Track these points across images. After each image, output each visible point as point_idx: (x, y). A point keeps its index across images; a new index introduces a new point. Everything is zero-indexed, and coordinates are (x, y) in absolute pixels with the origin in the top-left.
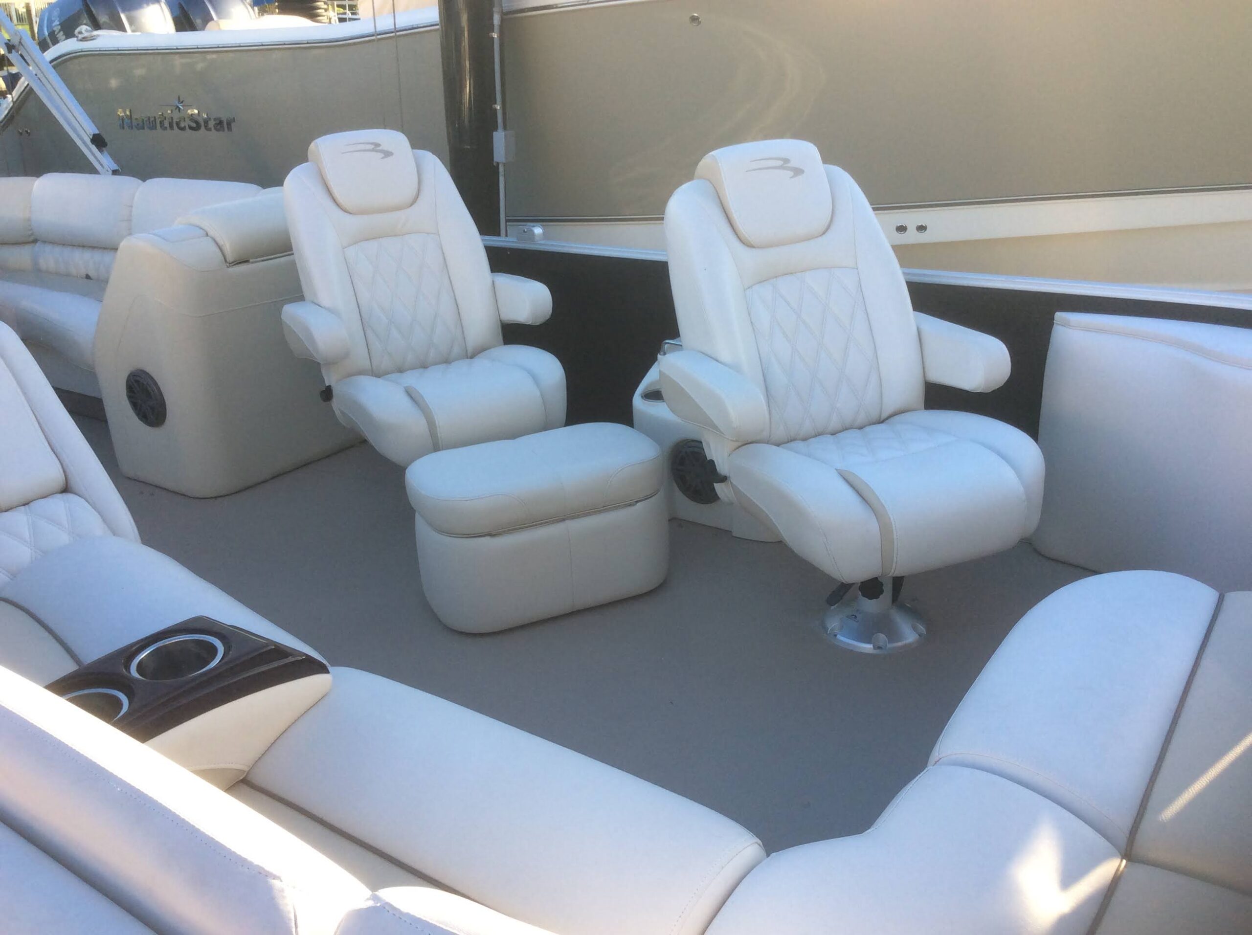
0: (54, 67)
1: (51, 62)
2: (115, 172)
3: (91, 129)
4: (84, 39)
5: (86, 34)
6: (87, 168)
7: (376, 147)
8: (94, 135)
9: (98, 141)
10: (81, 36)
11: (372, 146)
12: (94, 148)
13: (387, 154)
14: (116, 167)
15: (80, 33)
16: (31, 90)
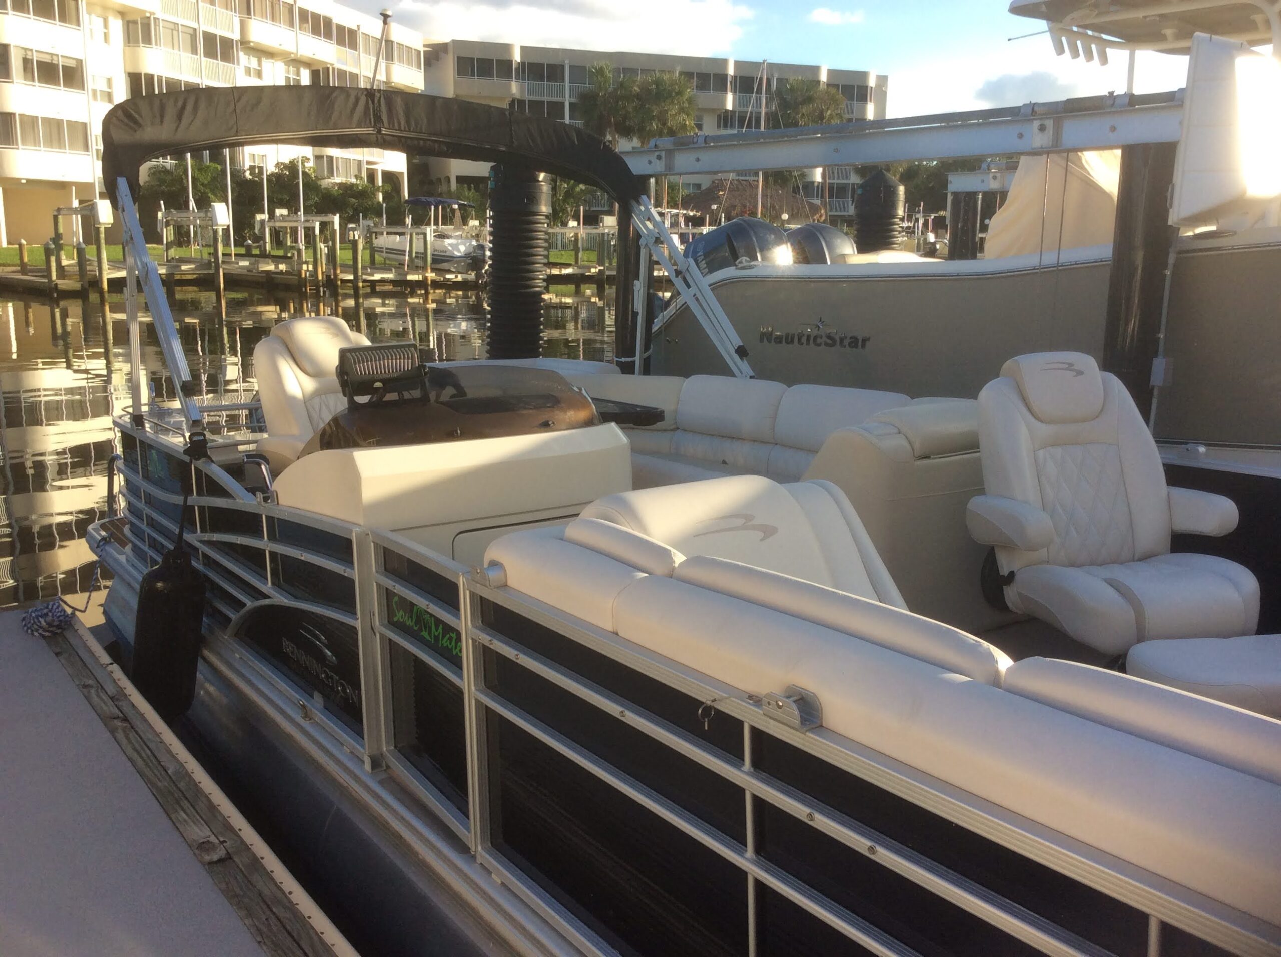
0: (712, 290)
1: (710, 286)
2: (751, 377)
3: (737, 342)
4: (743, 268)
5: (745, 264)
6: (724, 370)
7: (1070, 366)
8: (739, 347)
9: (741, 352)
10: (740, 266)
11: (1067, 366)
12: (736, 357)
13: (1080, 373)
14: (752, 374)
15: (741, 262)
16: (688, 307)
